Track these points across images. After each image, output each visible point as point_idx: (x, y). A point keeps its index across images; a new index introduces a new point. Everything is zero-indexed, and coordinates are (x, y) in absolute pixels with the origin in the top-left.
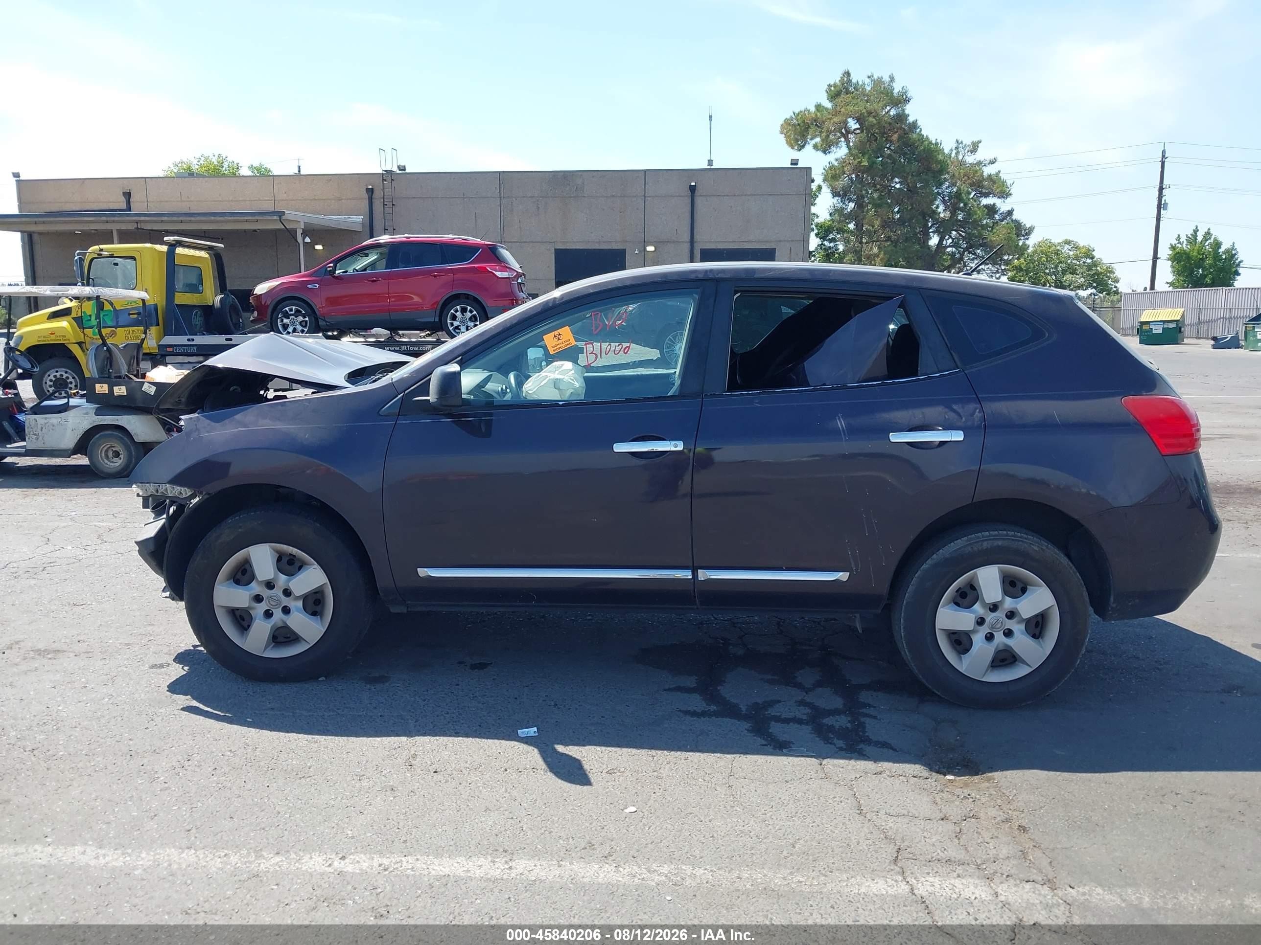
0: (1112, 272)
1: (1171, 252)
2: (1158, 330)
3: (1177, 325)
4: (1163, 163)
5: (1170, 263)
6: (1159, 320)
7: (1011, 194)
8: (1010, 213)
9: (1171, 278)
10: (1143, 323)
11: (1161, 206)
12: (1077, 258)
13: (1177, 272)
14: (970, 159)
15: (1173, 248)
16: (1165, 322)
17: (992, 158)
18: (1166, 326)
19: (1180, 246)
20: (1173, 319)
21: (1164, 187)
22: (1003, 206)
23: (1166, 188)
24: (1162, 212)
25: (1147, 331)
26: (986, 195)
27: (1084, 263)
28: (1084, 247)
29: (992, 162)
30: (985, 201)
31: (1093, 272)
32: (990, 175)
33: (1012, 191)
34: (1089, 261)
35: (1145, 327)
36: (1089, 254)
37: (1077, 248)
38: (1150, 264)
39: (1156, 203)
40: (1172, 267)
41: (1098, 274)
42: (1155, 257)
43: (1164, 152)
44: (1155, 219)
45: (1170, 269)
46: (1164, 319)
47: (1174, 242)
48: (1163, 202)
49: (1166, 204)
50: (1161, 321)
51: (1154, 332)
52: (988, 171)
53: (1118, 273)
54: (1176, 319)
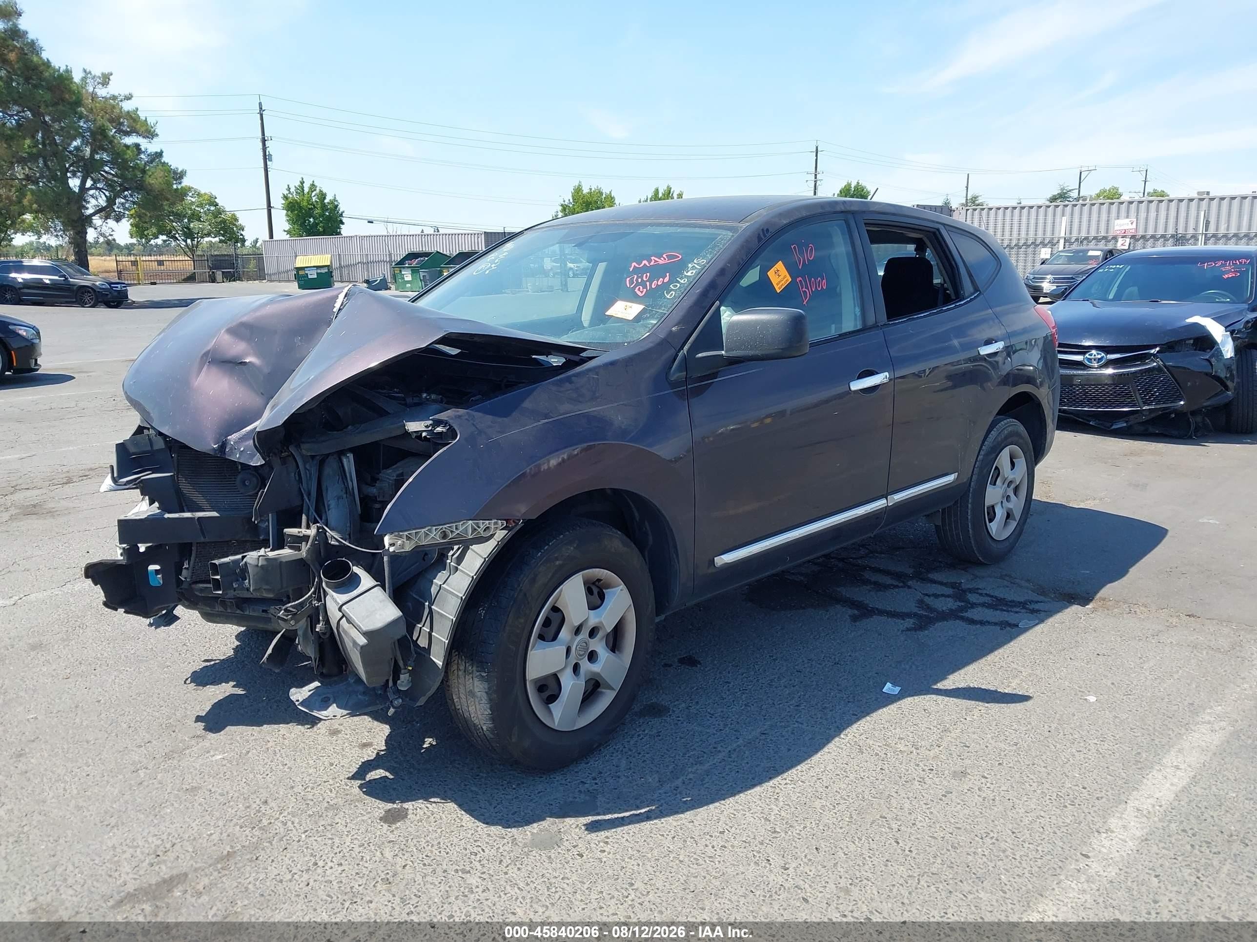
0: (237, 220)
1: (284, 202)
2: (313, 275)
3: (329, 270)
4: (261, 115)
5: (285, 212)
6: (312, 265)
7: (157, 135)
8: (160, 155)
9: (287, 227)
10: (298, 269)
11: (266, 158)
12: (201, 205)
13: (292, 221)
14: (102, 92)
15: (285, 197)
16: (318, 267)
17: (127, 93)
18: (319, 271)
19: (291, 196)
20: (324, 264)
21: (266, 138)
22: (149, 146)
23: (268, 140)
24: (268, 163)
25: (303, 276)
26: (127, 134)
27: (209, 210)
28: (205, 194)
29: (129, 98)
30: (129, 140)
31: (220, 219)
32: (128, 112)
33: (157, 131)
34: (212, 208)
35: (301, 273)
36: (212, 202)
37: (199, 195)
38: (266, 211)
39: (261, 154)
40: (287, 215)
41: (224, 221)
42: (269, 207)
43: (260, 104)
44: (263, 169)
45: (285, 218)
46: (316, 265)
47: (286, 192)
48: (267, 153)
49: (270, 155)
50: (314, 267)
51: (310, 277)
52: (127, 106)
53: (241, 222)
54: (326, 264)
